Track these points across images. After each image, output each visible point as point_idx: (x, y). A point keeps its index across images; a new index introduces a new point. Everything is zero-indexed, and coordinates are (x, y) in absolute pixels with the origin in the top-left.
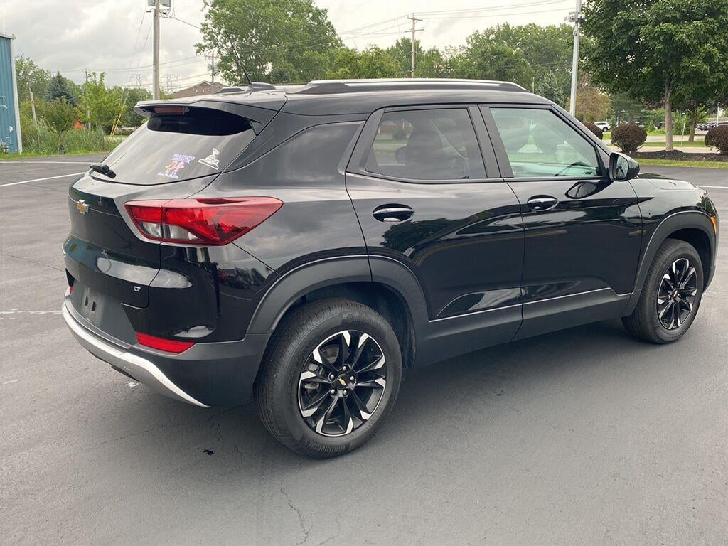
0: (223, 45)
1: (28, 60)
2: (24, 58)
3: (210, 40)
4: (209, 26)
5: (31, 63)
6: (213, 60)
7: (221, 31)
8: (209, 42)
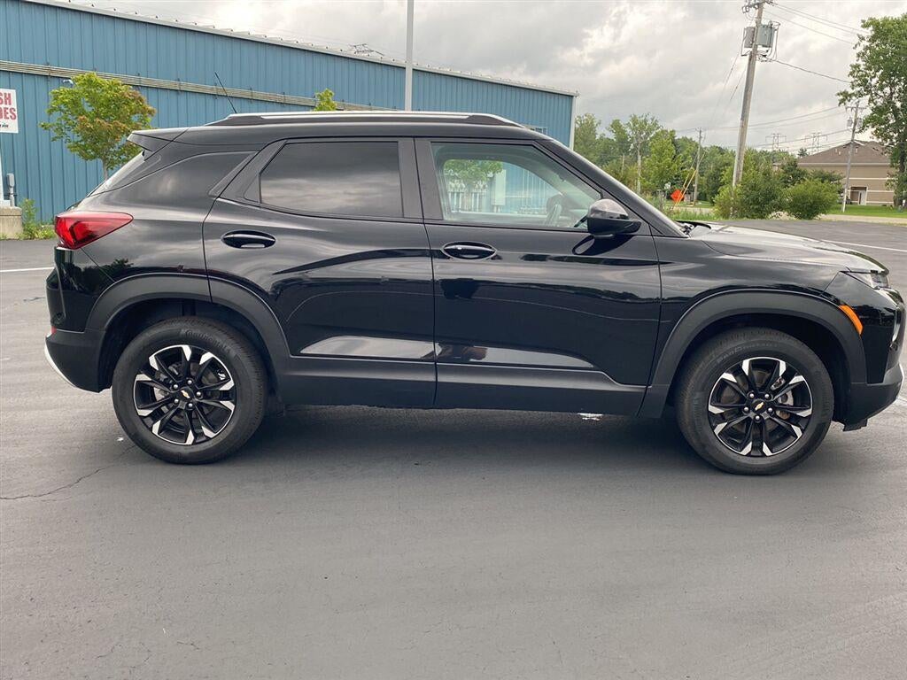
0: (879, 92)
1: (652, 120)
2: (649, 117)
3: (859, 85)
4: (862, 68)
5: (655, 124)
6: (856, 112)
7: (878, 74)
8: (858, 89)
